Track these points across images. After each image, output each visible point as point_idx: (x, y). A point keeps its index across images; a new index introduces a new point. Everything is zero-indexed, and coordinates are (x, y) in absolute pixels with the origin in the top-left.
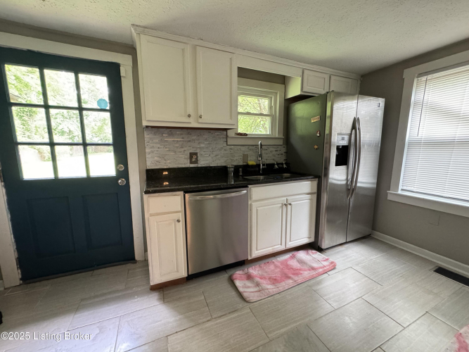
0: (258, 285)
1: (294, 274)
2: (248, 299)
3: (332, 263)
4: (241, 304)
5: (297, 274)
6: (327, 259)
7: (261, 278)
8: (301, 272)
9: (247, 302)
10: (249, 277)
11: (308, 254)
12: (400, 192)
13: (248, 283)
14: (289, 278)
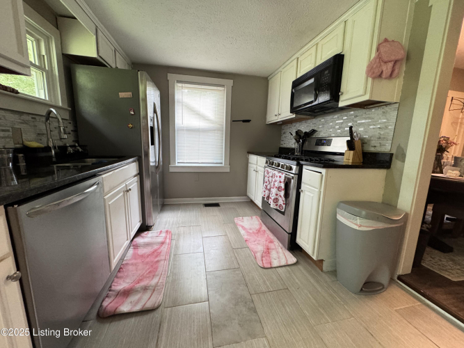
0: (145, 289)
1: (156, 257)
2: (156, 305)
3: (167, 232)
4: (157, 314)
5: (159, 254)
6: (161, 232)
7: (139, 283)
8: (159, 251)
9: (158, 308)
10: (126, 293)
11: (143, 237)
12: (177, 165)
13: (134, 298)
14: (158, 261)
